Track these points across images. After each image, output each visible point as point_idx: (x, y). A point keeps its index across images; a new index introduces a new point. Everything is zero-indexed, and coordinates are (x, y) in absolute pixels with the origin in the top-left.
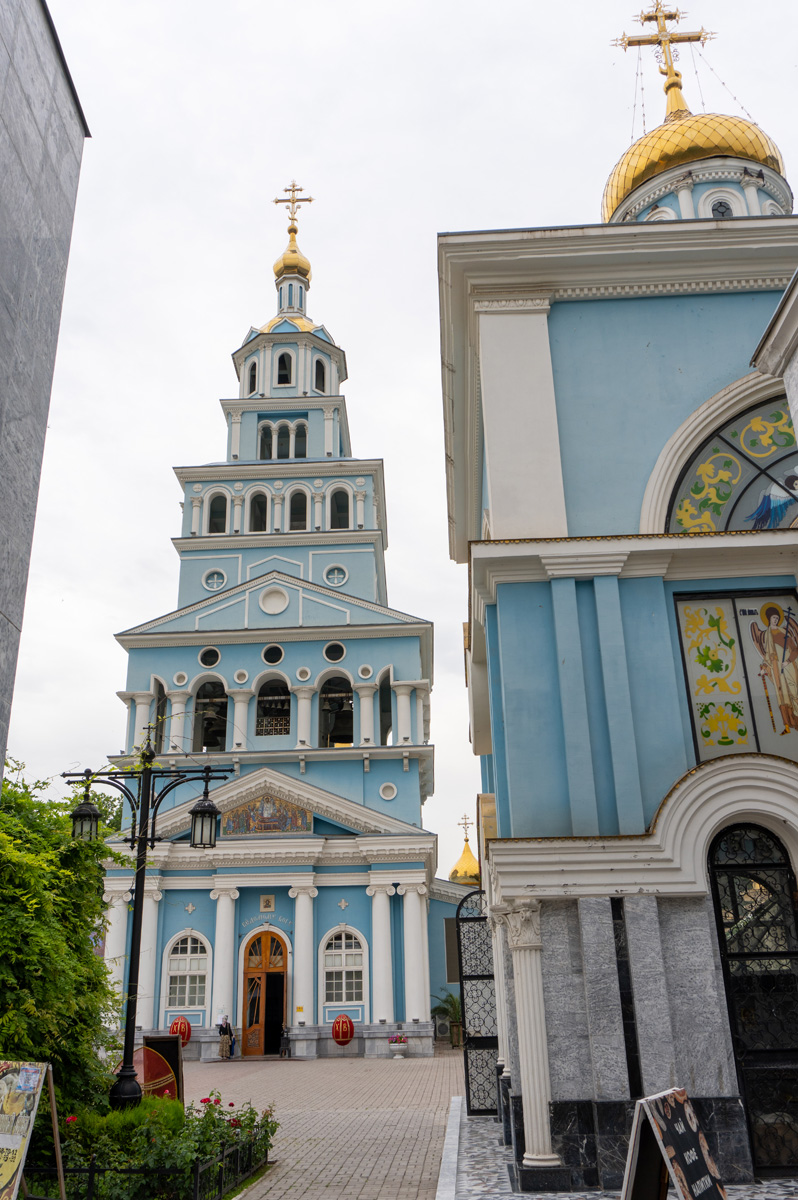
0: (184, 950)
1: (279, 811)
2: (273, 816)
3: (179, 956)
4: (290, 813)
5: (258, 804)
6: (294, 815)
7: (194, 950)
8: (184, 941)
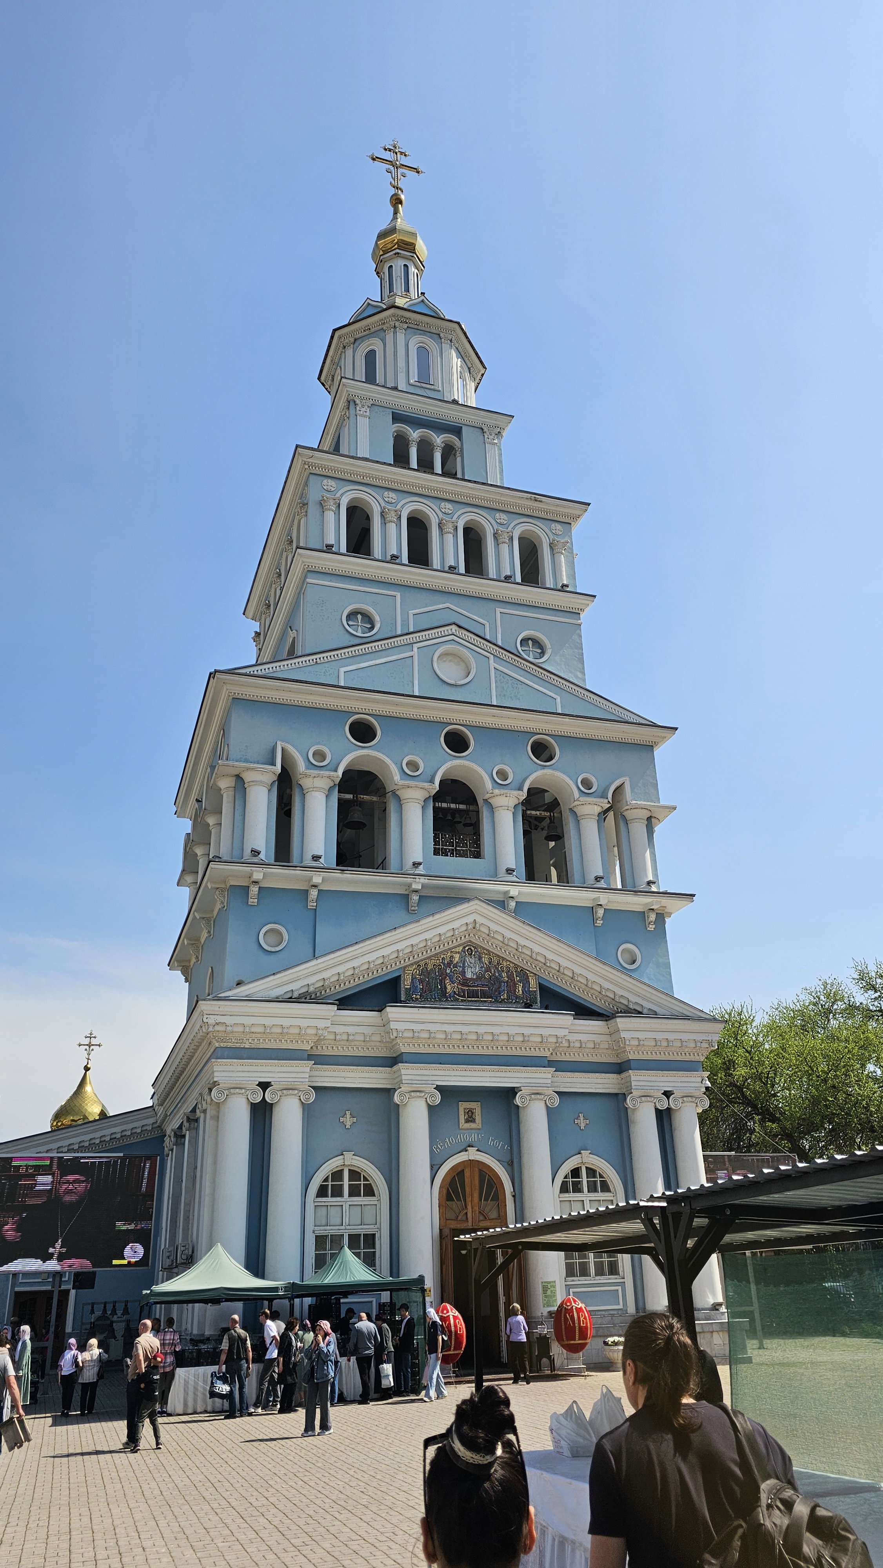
0: (337, 1192)
1: (488, 970)
2: (480, 977)
3: (330, 1200)
4: (505, 975)
5: (457, 958)
6: (511, 976)
7: (354, 1192)
8: (337, 1175)
